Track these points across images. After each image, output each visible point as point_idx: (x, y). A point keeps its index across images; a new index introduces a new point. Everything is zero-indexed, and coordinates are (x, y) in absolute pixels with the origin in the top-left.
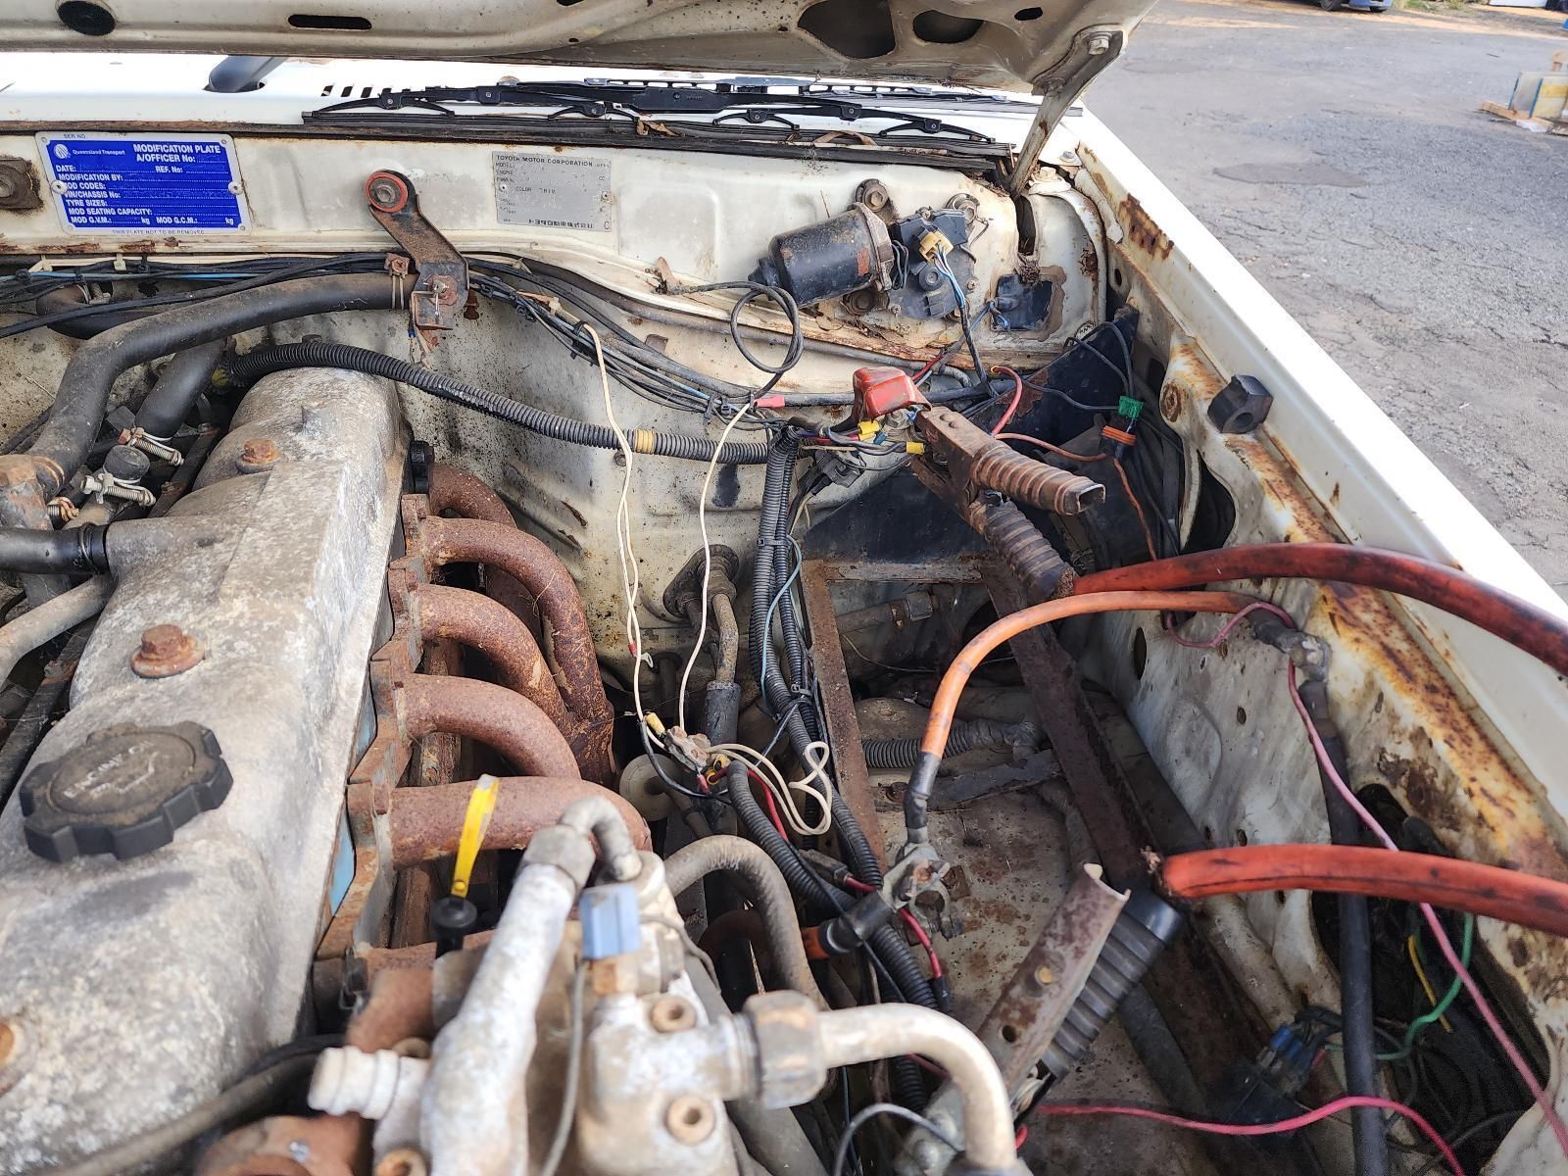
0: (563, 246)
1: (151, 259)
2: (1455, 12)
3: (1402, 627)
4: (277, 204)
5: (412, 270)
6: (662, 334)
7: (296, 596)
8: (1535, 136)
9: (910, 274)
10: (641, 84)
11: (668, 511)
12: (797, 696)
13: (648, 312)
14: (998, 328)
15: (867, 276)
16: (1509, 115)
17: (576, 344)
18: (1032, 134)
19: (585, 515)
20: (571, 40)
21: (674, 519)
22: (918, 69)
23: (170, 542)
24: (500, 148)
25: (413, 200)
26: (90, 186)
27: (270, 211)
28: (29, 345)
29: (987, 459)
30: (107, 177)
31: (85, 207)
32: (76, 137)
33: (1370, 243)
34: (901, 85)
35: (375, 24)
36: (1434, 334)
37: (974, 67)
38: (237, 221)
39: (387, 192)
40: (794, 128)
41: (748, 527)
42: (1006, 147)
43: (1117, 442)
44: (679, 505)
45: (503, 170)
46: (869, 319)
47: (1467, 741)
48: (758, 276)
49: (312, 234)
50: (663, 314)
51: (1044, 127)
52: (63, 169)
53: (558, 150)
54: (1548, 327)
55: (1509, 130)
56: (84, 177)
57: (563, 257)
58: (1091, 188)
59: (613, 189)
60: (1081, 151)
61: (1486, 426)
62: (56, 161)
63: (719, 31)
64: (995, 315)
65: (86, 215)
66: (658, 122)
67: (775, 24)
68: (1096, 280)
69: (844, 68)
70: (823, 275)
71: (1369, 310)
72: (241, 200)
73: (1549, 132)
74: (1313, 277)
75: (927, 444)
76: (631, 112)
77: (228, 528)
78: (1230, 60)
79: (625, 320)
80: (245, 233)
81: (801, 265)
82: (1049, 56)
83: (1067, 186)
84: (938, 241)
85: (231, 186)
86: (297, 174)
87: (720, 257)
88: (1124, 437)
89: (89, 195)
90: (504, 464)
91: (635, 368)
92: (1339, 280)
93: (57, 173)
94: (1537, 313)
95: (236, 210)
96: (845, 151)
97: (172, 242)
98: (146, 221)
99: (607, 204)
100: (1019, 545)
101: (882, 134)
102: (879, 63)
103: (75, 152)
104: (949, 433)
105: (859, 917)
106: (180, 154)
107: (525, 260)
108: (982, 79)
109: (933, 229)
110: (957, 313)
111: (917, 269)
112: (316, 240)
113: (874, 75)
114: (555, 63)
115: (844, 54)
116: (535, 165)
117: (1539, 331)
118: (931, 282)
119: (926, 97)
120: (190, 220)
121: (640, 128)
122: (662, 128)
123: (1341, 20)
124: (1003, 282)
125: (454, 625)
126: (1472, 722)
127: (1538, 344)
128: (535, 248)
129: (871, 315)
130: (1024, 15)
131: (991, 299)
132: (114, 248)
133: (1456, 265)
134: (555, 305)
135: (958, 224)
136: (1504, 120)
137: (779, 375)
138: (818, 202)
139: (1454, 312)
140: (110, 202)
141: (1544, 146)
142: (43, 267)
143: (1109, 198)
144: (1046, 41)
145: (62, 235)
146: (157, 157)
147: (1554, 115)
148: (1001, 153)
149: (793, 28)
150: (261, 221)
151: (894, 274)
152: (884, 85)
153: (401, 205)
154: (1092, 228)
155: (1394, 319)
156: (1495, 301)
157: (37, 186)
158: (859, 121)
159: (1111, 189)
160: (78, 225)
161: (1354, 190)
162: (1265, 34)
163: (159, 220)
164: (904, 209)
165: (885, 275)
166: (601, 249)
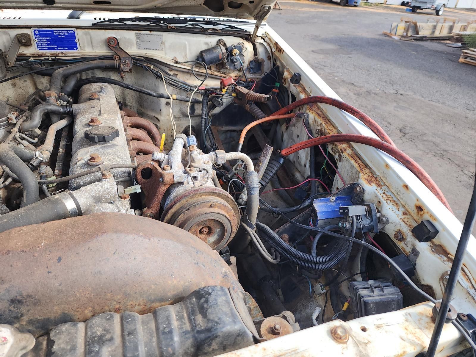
0: (152, 54)
1: (57, 57)
2: (377, 6)
3: (320, 110)
4: (86, 45)
5: (120, 59)
6: (176, 73)
7: (116, 114)
8: (397, 41)
9: (231, 59)
10: (167, 18)
11: (179, 117)
12: (213, 147)
13: (174, 68)
14: (251, 73)
15: (221, 59)
16: (390, 35)
17: (157, 75)
18: (255, 29)
19: (159, 118)
20: (155, 7)
21: (180, 119)
22: (229, 14)
23: (86, 108)
24: (137, 32)
25: (118, 43)
26: (43, 40)
27: (84, 46)
28: (23, 80)
29: (249, 94)
30: (47, 38)
31: (42, 45)
32: (40, 29)
33: (353, 69)
34: (226, 19)
35: (112, 3)
36: (369, 93)
37: (241, 14)
38: (77, 49)
39: (112, 42)
40: (203, 28)
41: (197, 120)
42: (250, 32)
43: (275, 92)
44: (181, 115)
45: (138, 37)
46: (222, 70)
47: (328, 123)
48: (198, 59)
49: (94, 52)
50: (177, 68)
51: (257, 27)
52: (37, 36)
53: (150, 32)
54: (397, 90)
55: (390, 39)
56: (42, 38)
57: (153, 56)
58: (268, 41)
59: (164, 41)
60: (266, 33)
61: (381, 115)
62: (35, 34)
63: (187, 5)
64: (250, 69)
65: (42, 47)
66: (173, 26)
67: (199, 4)
68: (271, 61)
69: (213, 14)
70: (212, 59)
71: (353, 87)
72: (78, 44)
73: (400, 39)
74: (338, 79)
75: (237, 94)
76: (166, 24)
77: (97, 105)
78: (316, 20)
79: (168, 70)
80: (78, 52)
81: (207, 57)
82: (256, 11)
83: (264, 41)
84: (236, 51)
85: (76, 41)
86: (91, 38)
87: (188, 56)
88: (277, 91)
89: (43, 42)
90: (137, 109)
91: (171, 81)
92: (345, 79)
93: (35, 37)
94: (395, 86)
95: (77, 46)
96: (214, 33)
97: (62, 53)
98: (56, 49)
99: (162, 45)
100: (257, 112)
101: (222, 29)
102: (221, 13)
103: (40, 32)
104: (241, 90)
105: (229, 174)
106: (64, 33)
107: (144, 57)
108: (243, 17)
109: (235, 49)
110: (241, 69)
111: (232, 58)
112: (95, 53)
113: (220, 16)
114: (149, 12)
115: (213, 11)
116: (145, 35)
117: (395, 91)
118: (235, 61)
119: (231, 21)
120: (66, 48)
121: (169, 27)
122: (173, 27)
123: (346, 9)
124: (251, 62)
125: (136, 136)
126: (329, 121)
127: (395, 94)
128: (146, 54)
129: (223, 70)
130: (250, 2)
131: (249, 66)
132: (49, 55)
133: (375, 75)
134: (152, 67)
135: (241, 48)
136: (389, 36)
137: (203, 81)
138: (210, 44)
139: (374, 87)
140: (48, 44)
141: (399, 43)
142: (32, 59)
143: (272, 43)
144: (256, 8)
145: (36, 52)
146: (59, 34)
147: (401, 34)
148: (248, 34)
149: (202, 5)
150: (82, 48)
151: (227, 59)
152: (222, 18)
153: (115, 45)
154: (269, 49)
155: (358, 89)
156: (385, 84)
157: (30, 40)
158: (217, 26)
159: (272, 41)
160: (40, 50)
161: (349, 56)
162: (325, 13)
163: (59, 48)
164: (228, 45)
165: (225, 59)
166: (161, 55)
